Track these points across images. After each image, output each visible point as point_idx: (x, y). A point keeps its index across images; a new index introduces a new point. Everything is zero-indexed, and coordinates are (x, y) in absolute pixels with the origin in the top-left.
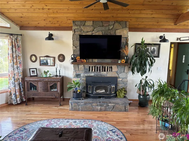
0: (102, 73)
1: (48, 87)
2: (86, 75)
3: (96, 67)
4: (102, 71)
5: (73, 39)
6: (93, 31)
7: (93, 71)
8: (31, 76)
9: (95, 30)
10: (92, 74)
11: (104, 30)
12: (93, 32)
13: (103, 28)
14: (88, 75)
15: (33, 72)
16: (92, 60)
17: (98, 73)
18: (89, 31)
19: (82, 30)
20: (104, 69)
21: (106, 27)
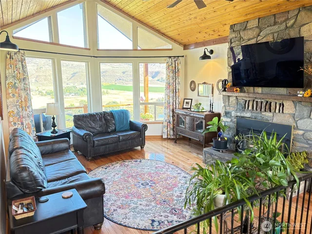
0: (264, 113)
1: (194, 125)
2: (239, 114)
3: (255, 103)
4: (265, 111)
5: (228, 55)
6: (259, 35)
7: (250, 108)
8: (183, 108)
9: (262, 33)
10: (248, 115)
11: (278, 31)
12: (259, 38)
13: (276, 28)
14: (242, 115)
15: (187, 103)
16: (254, 90)
17: (257, 114)
18: (251, 37)
19: (241, 38)
20: (267, 107)
21: (281, 24)
